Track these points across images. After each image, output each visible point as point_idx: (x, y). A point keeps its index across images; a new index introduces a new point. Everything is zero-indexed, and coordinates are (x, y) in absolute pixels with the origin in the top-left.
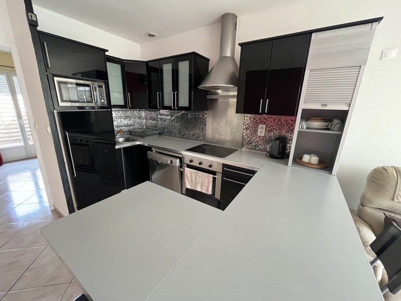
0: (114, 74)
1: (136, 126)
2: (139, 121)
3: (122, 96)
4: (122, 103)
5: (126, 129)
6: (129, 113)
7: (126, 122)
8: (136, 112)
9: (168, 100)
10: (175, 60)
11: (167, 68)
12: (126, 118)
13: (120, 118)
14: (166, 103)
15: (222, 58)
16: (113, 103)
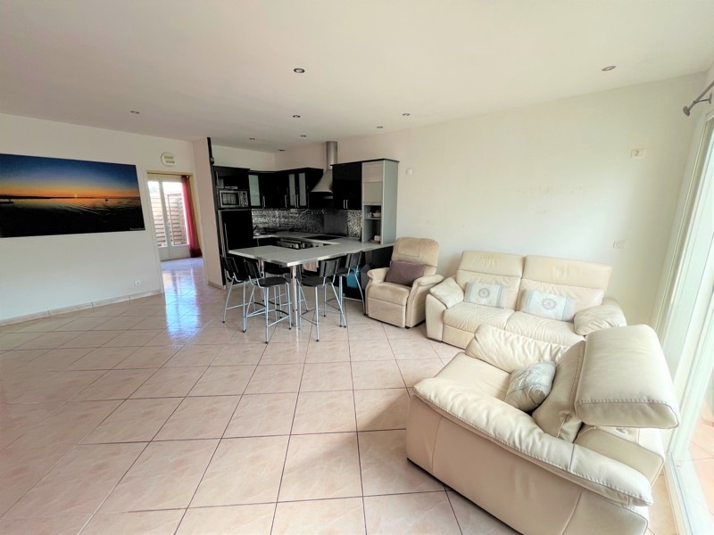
0: (254, 182)
1: (270, 225)
2: (274, 219)
3: (258, 198)
4: (259, 204)
5: (261, 226)
6: (264, 213)
7: (262, 220)
8: (271, 212)
9: (293, 201)
10: (296, 172)
11: (292, 178)
12: (262, 216)
13: (257, 216)
14: (292, 204)
15: (328, 170)
16: (252, 205)
